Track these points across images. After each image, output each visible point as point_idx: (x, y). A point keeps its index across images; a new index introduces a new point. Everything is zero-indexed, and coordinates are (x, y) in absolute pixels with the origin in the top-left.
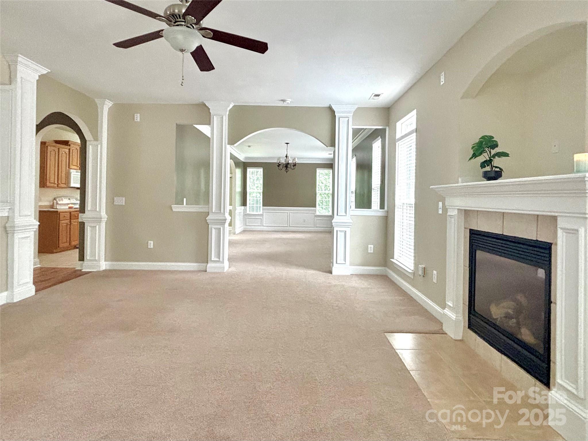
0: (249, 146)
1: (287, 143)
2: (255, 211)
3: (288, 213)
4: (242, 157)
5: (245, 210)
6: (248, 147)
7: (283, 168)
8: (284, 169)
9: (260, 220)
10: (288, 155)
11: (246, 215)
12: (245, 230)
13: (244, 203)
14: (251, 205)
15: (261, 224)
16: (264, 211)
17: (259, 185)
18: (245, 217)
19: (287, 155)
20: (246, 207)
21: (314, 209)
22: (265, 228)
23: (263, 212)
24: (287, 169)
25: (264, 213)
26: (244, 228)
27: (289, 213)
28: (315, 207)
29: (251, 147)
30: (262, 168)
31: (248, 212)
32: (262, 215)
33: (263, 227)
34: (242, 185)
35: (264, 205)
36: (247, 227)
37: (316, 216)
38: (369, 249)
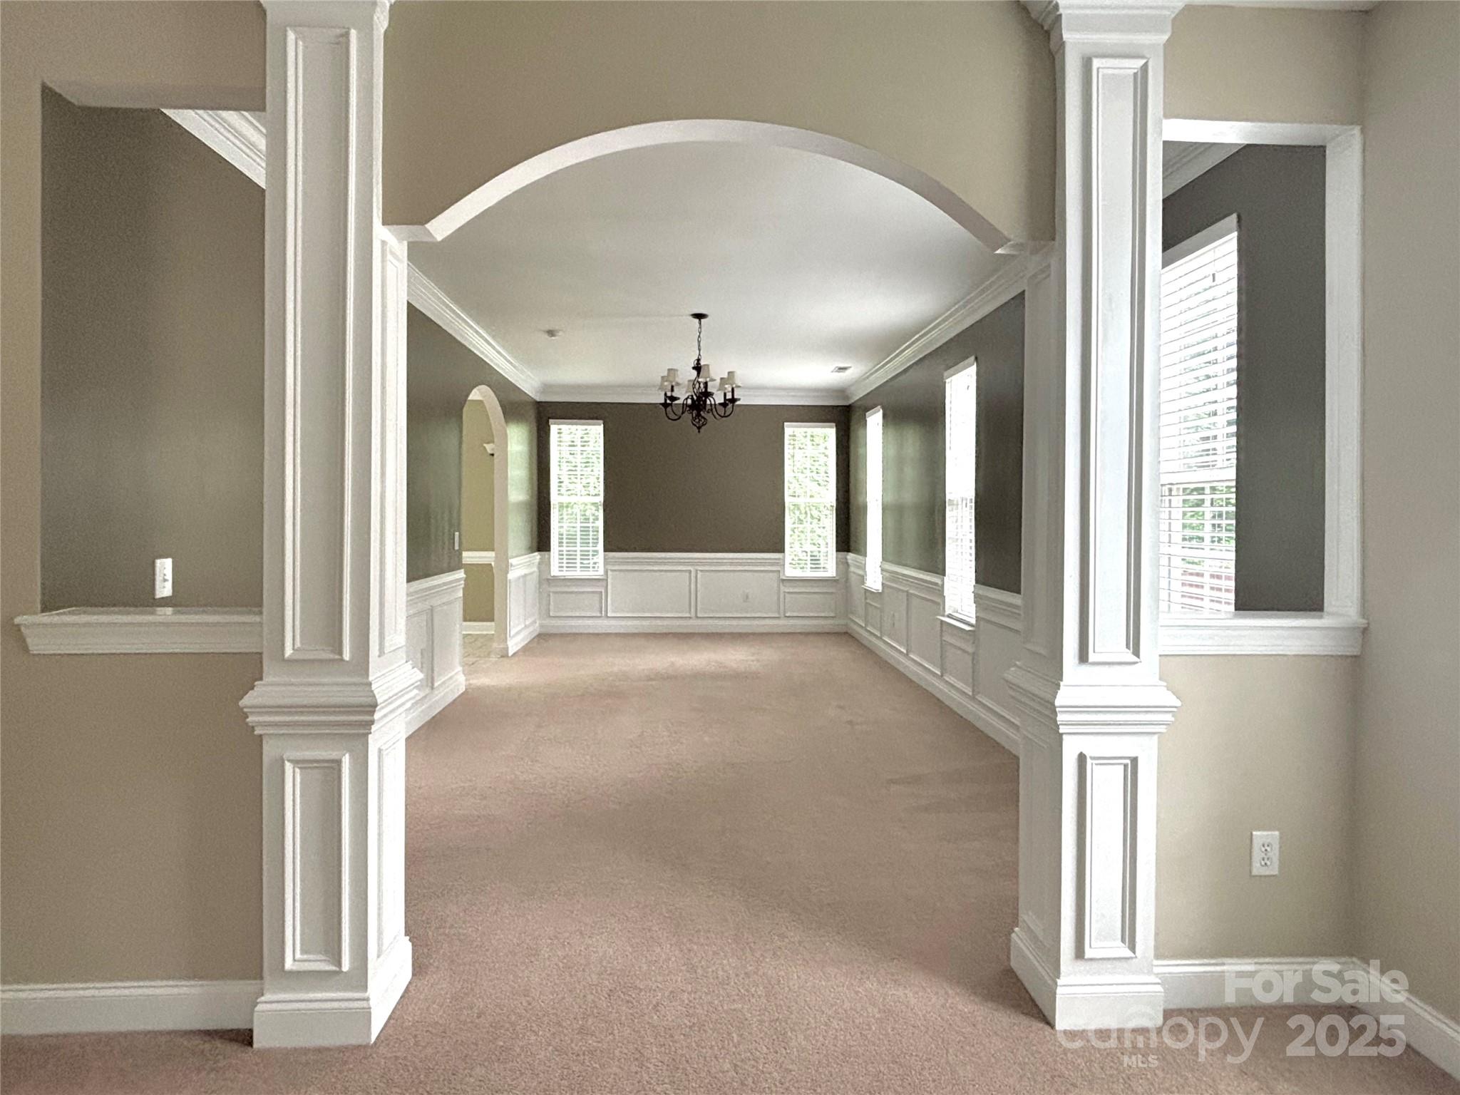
0: (551, 333)
1: (699, 316)
2: (578, 569)
3: (690, 572)
4: (529, 382)
5: (545, 565)
6: (546, 336)
7: (683, 413)
8: (688, 417)
9: (596, 597)
10: (702, 363)
11: (546, 581)
12: (544, 631)
13: (541, 541)
14: (564, 549)
15: (601, 612)
16: (609, 567)
17: (592, 480)
18: (545, 586)
19: (698, 360)
20: (546, 553)
21: (779, 559)
22: (613, 622)
23: (606, 572)
24: (699, 415)
25: (609, 573)
26: (541, 626)
27: (693, 574)
28: (782, 550)
29: (560, 333)
30: (601, 422)
31: (555, 571)
32: (603, 581)
33: (606, 622)
34: (531, 479)
35: (608, 548)
36: (554, 622)
37: (783, 580)
38: (1257, 854)
